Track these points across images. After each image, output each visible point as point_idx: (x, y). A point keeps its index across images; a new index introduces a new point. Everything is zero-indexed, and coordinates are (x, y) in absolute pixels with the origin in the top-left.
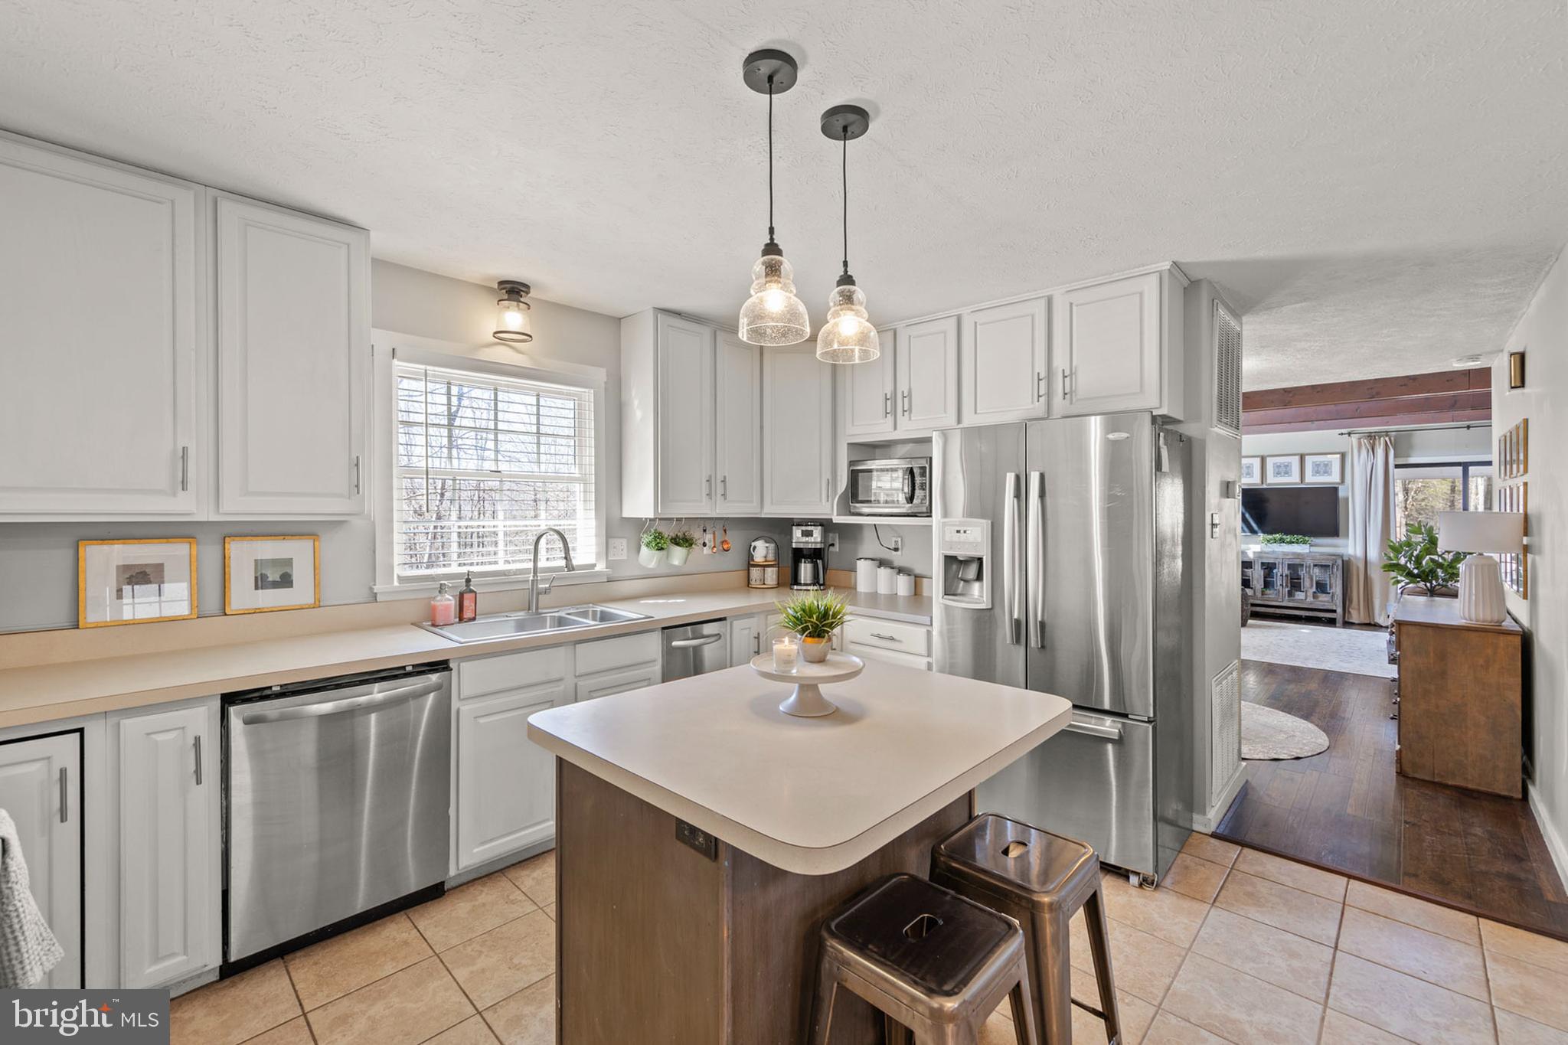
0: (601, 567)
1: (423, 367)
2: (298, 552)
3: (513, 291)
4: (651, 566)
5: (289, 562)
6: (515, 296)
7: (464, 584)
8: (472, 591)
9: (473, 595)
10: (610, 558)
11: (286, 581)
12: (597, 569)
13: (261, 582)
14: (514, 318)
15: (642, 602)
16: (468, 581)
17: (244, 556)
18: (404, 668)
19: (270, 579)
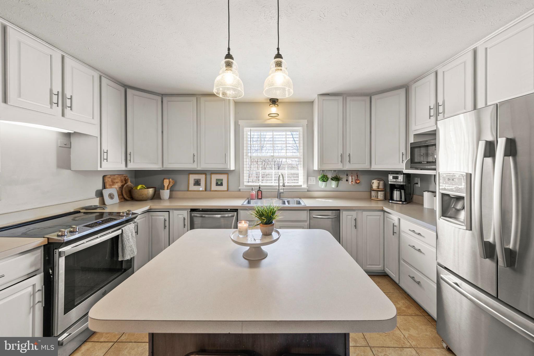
0: (305, 186)
1: (250, 128)
2: (224, 177)
3: (274, 101)
4: (323, 187)
5: (222, 180)
6: (274, 103)
7: (259, 188)
8: (261, 191)
9: (261, 192)
10: (309, 183)
11: (221, 184)
12: (303, 187)
13: (217, 184)
14: (274, 109)
15: (317, 199)
16: (260, 187)
17: (214, 178)
18: (228, 209)
19: (219, 184)
